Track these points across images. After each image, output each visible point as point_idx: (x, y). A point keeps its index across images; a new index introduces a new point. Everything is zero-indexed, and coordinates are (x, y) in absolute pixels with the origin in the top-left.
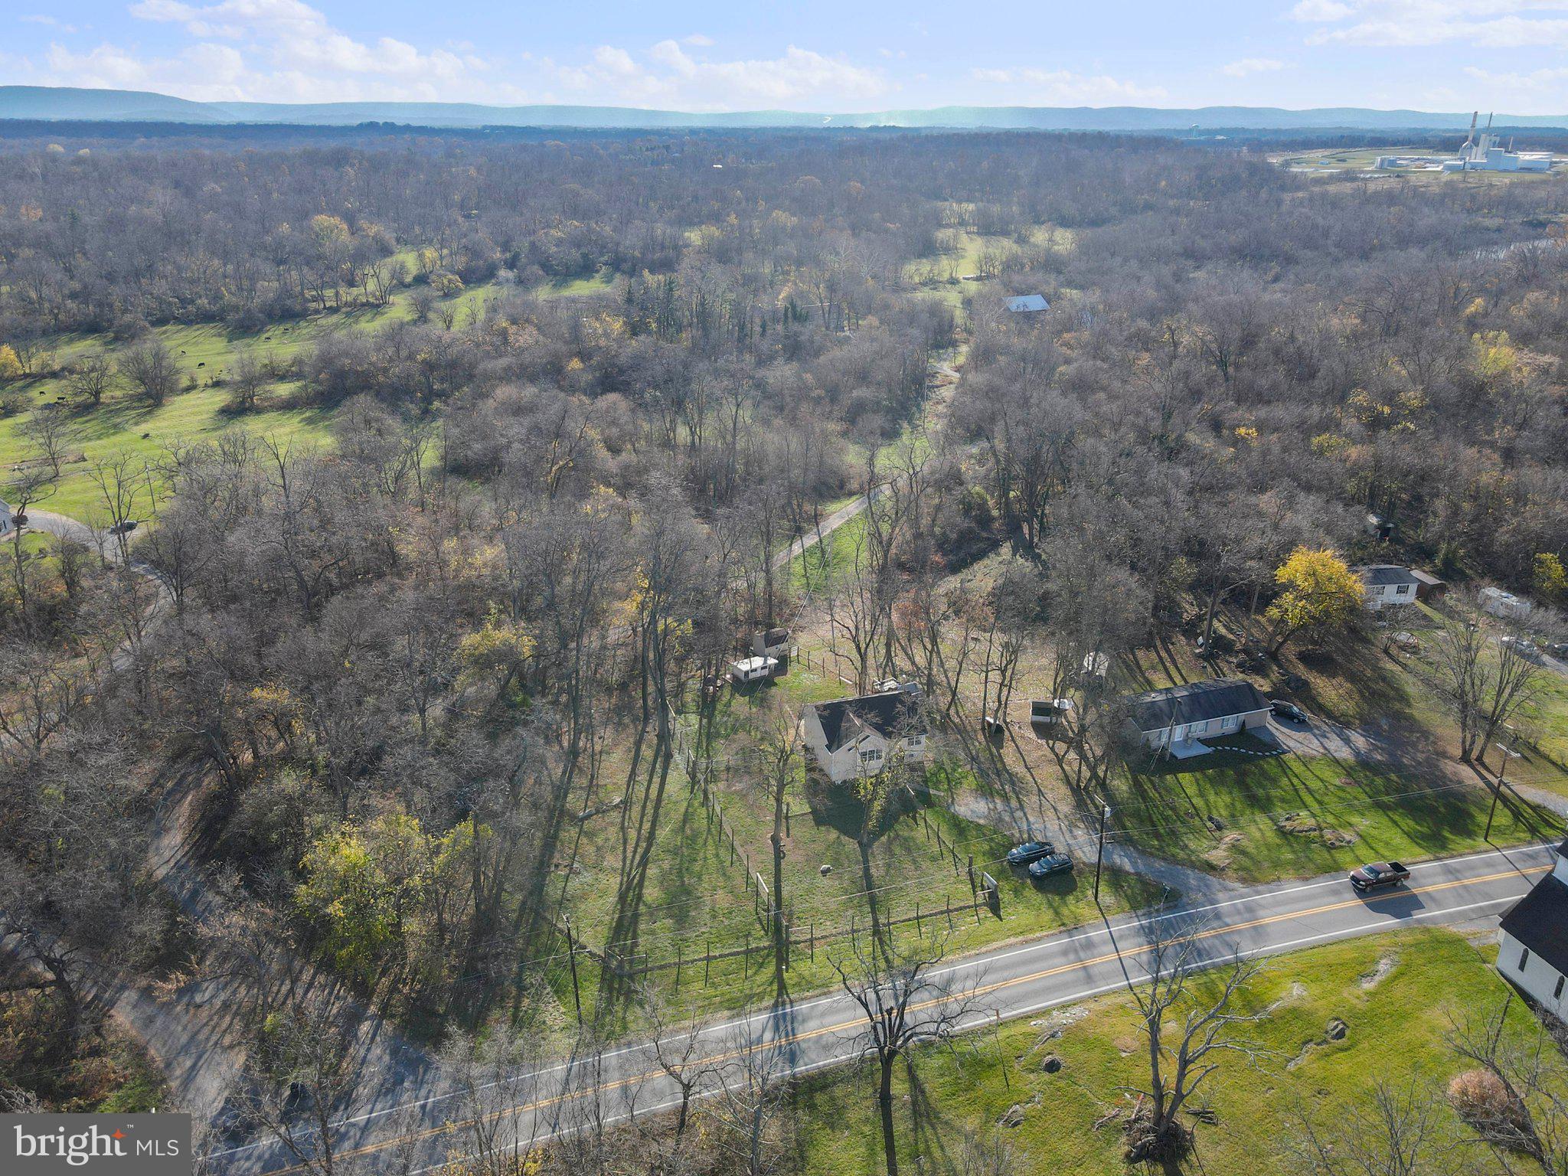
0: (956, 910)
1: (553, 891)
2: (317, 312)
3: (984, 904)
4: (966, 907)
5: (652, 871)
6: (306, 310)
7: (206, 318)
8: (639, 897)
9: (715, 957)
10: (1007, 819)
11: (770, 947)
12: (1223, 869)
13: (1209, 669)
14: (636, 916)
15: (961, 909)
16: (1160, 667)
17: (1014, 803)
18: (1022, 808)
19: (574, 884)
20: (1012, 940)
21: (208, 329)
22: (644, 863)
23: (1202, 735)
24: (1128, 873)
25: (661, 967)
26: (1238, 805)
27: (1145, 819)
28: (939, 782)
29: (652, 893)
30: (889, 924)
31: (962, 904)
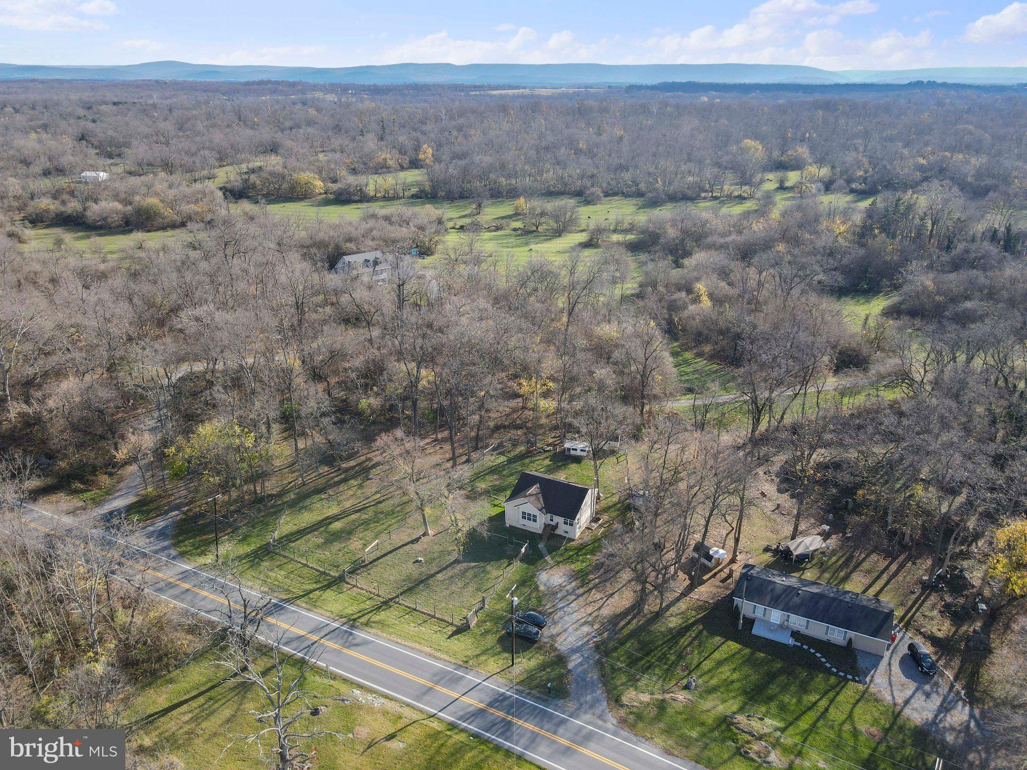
0: (438, 619)
1: (307, 502)
2: (705, 198)
3: (456, 626)
4: (444, 621)
5: (353, 517)
6: (699, 196)
7: (640, 194)
8: (330, 523)
9: (308, 566)
10: (559, 595)
11: (334, 577)
12: (622, 706)
13: (914, 597)
14: (315, 530)
15: (442, 620)
16: (875, 575)
17: (581, 591)
18: (579, 596)
19: (318, 505)
20: (428, 650)
21: (634, 201)
22: (357, 511)
23: (803, 630)
24: (565, 667)
25: (285, 557)
26: (736, 685)
27: (646, 649)
28: (562, 555)
29: (337, 526)
30: (398, 603)
31: (446, 618)
